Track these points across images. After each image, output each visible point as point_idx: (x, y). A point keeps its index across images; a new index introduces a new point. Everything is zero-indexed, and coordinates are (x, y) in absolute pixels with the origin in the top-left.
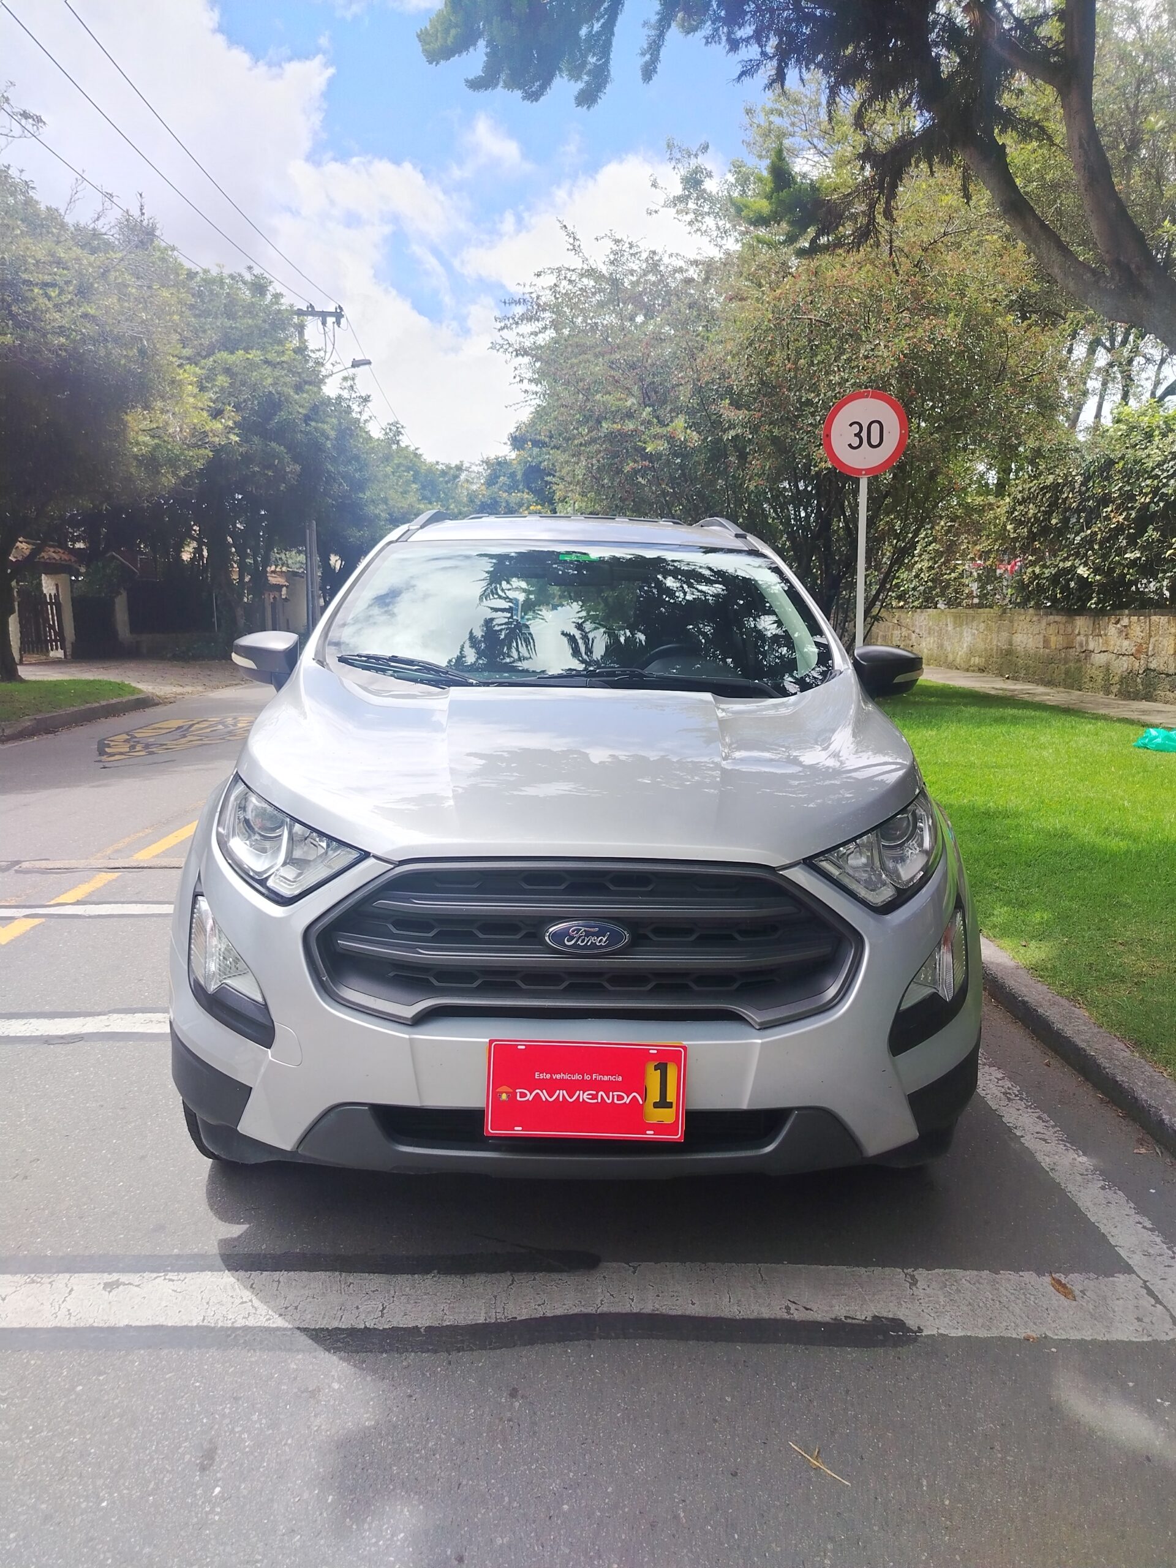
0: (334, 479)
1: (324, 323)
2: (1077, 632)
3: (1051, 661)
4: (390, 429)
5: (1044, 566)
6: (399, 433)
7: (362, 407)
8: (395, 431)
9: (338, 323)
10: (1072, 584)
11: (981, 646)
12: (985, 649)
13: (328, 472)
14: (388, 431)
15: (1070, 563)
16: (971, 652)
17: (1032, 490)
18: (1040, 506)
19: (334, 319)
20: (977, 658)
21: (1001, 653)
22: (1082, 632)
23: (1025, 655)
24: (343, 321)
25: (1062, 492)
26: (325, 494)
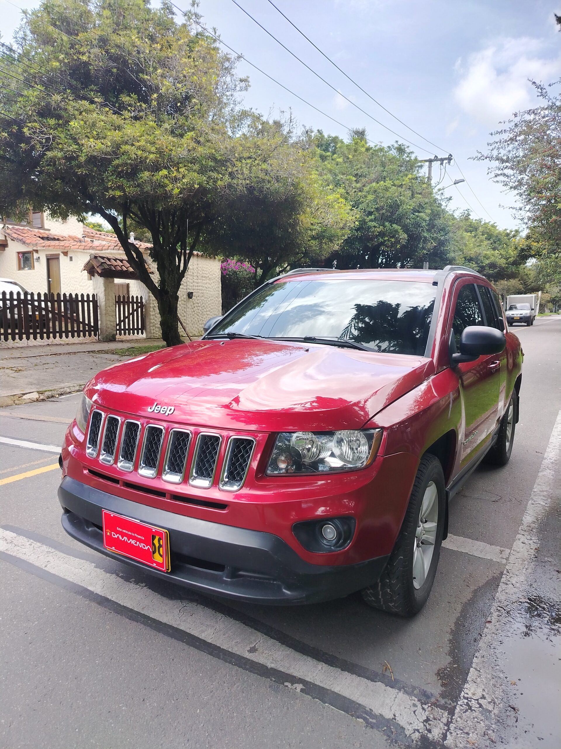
0: (429, 241)
1: (442, 164)
4: (465, 213)
6: (469, 214)
7: (447, 203)
9: (449, 163)
13: (424, 237)
14: (463, 214)
19: (447, 161)
24: (452, 161)
26: (423, 248)
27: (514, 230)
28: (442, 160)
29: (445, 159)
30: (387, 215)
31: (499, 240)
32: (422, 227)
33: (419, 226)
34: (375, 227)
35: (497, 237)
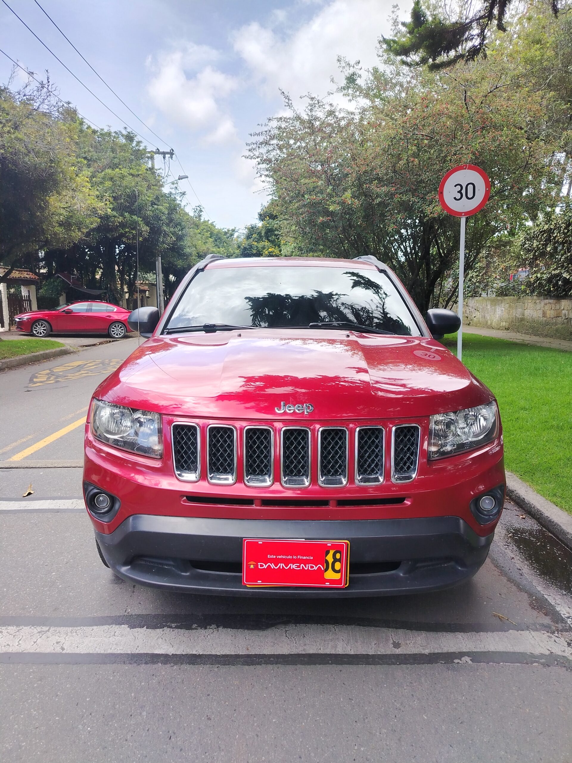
0: (168, 235)
1: (164, 158)
2: (562, 308)
3: (547, 324)
4: (197, 209)
5: (542, 273)
6: (201, 211)
7: (181, 198)
8: (199, 211)
9: (172, 158)
10: (560, 283)
11: (506, 316)
12: (509, 318)
13: (165, 231)
14: (195, 210)
15: (558, 271)
16: (501, 320)
17: (536, 233)
18: (540, 242)
19: (169, 156)
20: (504, 323)
21: (518, 320)
22: (566, 308)
23: (532, 321)
24: (174, 156)
25: (553, 233)
26: (163, 242)
27: (230, 229)
28: (164, 154)
29: (168, 153)
30: (126, 205)
31: (219, 238)
32: (162, 220)
33: (160, 219)
34: (115, 217)
35: (217, 235)
